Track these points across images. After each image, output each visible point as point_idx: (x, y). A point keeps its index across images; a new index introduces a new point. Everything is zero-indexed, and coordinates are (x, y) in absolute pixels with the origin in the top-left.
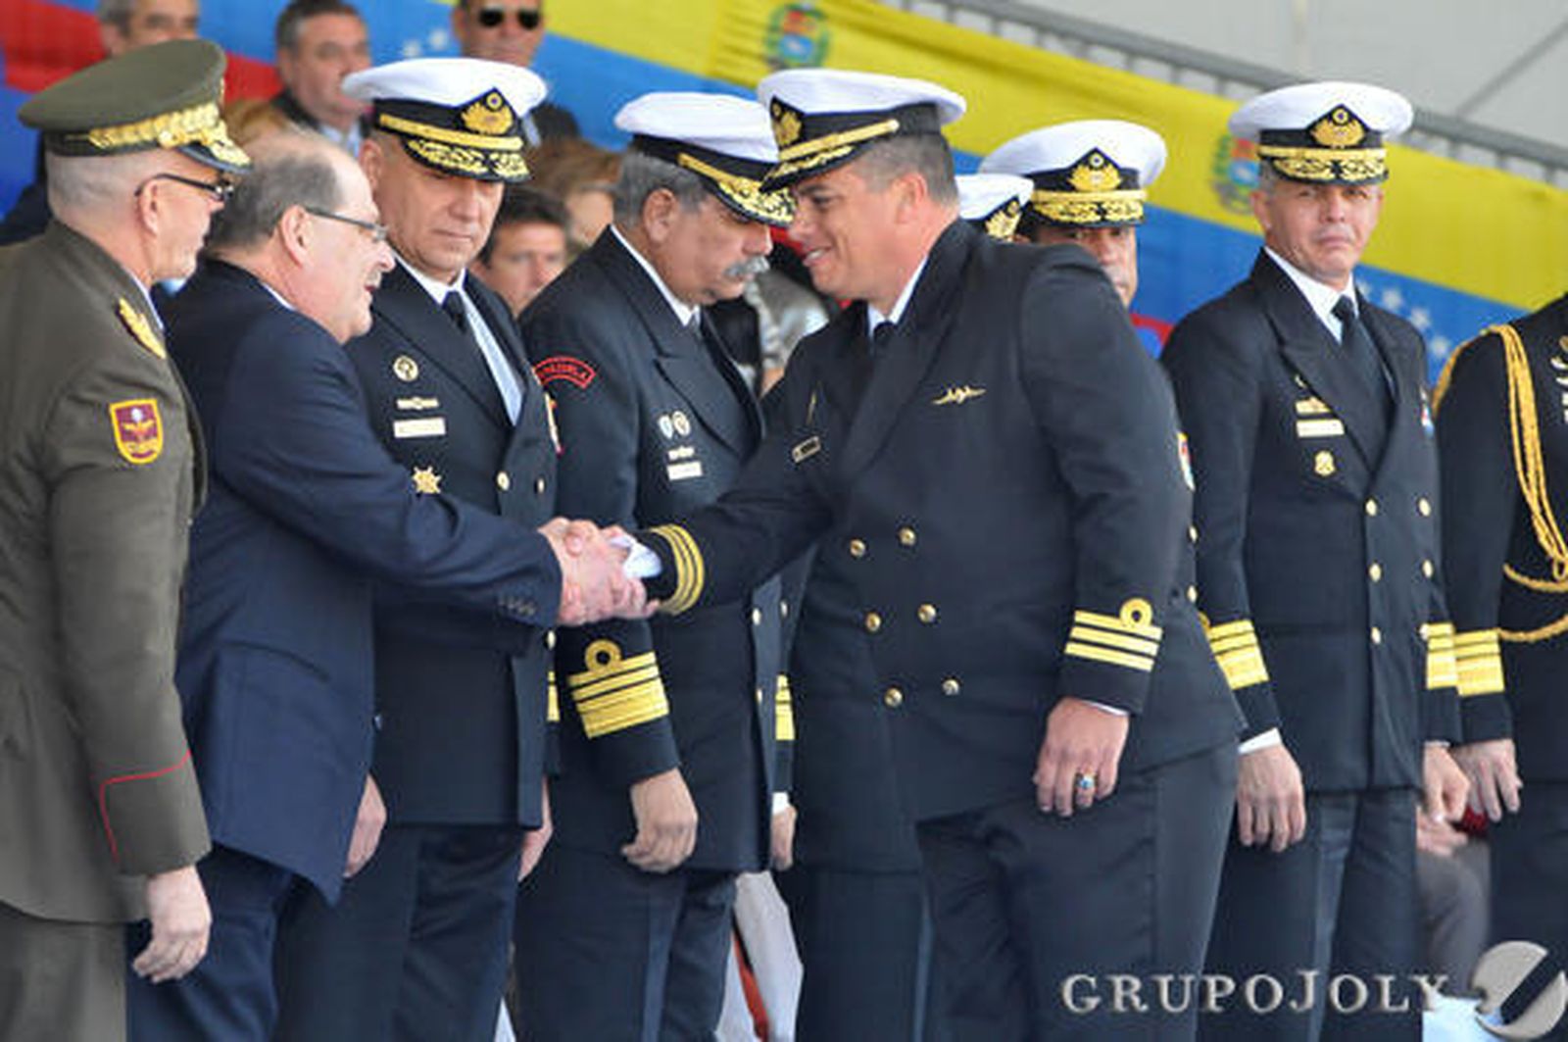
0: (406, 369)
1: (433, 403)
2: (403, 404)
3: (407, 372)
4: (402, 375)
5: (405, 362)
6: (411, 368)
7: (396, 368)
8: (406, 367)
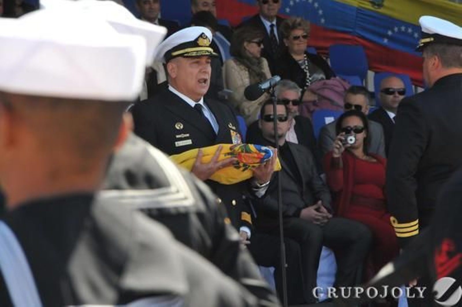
0: (179, 126)
3: (180, 127)
5: (179, 124)
6: (181, 125)
7: (176, 126)
8: (179, 125)
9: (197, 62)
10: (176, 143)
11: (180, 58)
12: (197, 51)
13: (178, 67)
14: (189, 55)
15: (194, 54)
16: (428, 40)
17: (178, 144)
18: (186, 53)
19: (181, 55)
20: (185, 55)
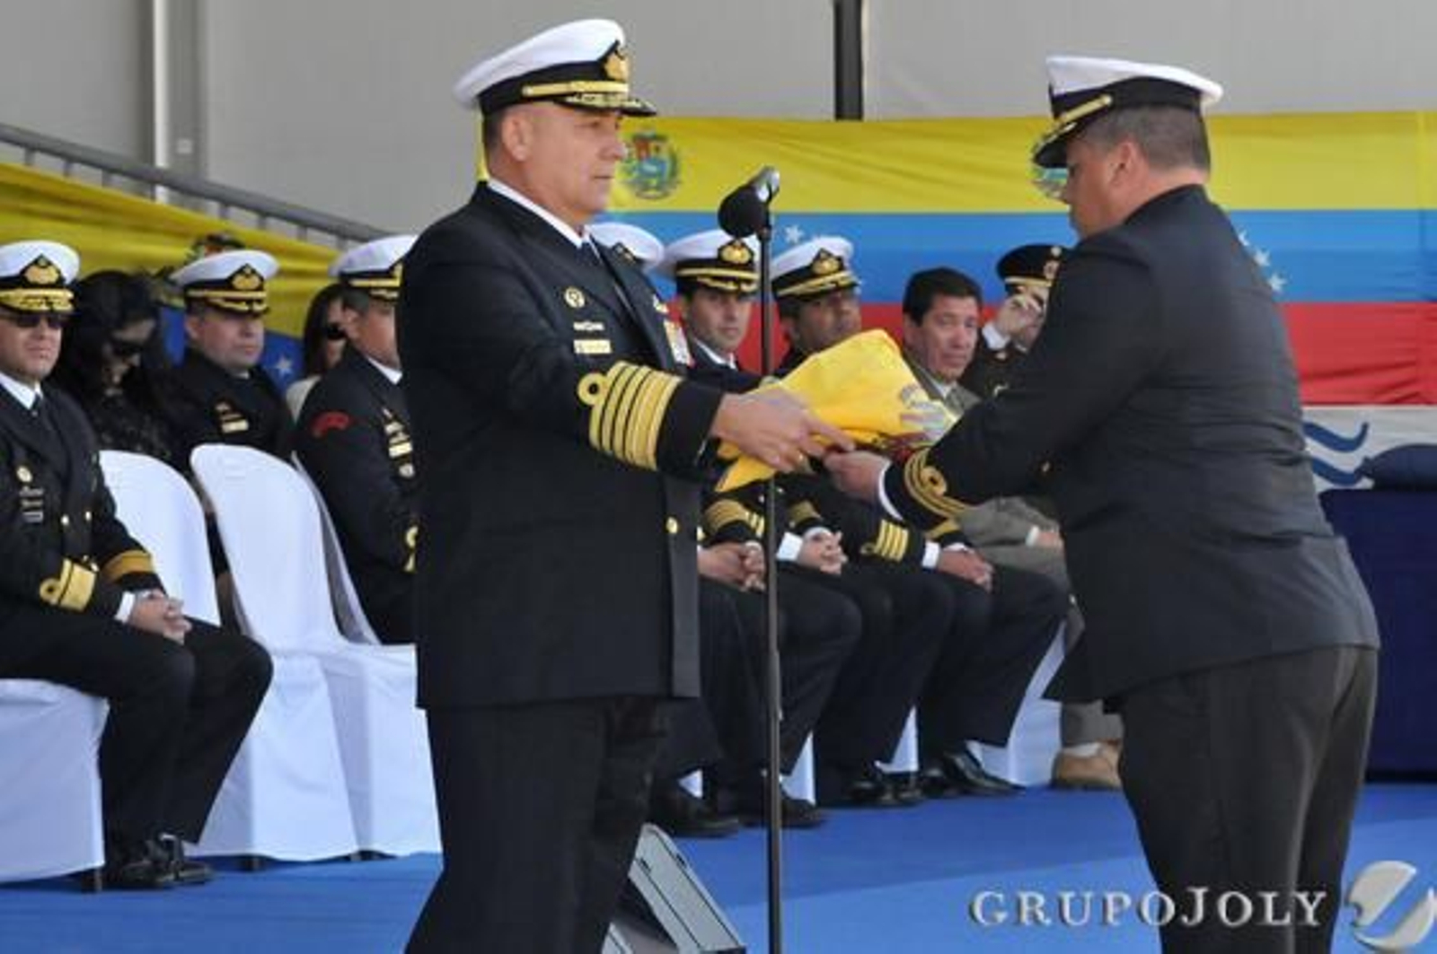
0: (575, 299)
1: (599, 327)
2: (578, 326)
3: (576, 301)
4: (572, 303)
5: (575, 293)
6: (578, 297)
7: (567, 297)
8: (574, 296)
9: (595, 125)
10: (577, 343)
11: (549, 107)
12: (605, 93)
13: (536, 130)
14: (583, 101)
15: (599, 102)
16: (1094, 105)
17: (580, 347)
18: (573, 94)
19: (558, 99)
20: (570, 100)
